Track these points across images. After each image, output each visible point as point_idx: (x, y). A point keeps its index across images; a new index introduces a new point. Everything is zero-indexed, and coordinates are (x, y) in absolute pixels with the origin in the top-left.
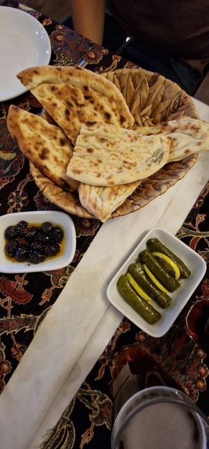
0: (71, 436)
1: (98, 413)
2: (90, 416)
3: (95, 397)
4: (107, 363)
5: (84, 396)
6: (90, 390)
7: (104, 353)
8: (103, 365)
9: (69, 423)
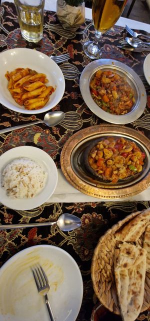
0: (38, 213)
1: (54, 218)
2: (51, 215)
3: (59, 212)
4: (76, 207)
5: (57, 207)
6: (60, 208)
7: (78, 203)
8: (73, 207)
9: (43, 208)
